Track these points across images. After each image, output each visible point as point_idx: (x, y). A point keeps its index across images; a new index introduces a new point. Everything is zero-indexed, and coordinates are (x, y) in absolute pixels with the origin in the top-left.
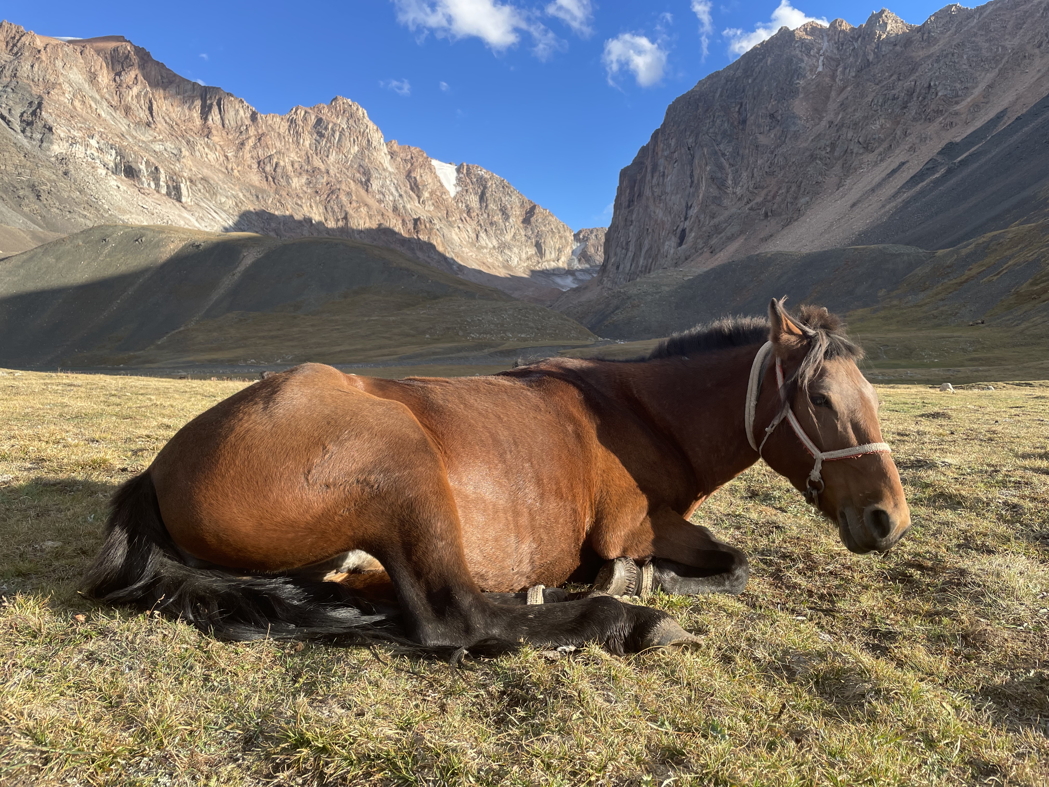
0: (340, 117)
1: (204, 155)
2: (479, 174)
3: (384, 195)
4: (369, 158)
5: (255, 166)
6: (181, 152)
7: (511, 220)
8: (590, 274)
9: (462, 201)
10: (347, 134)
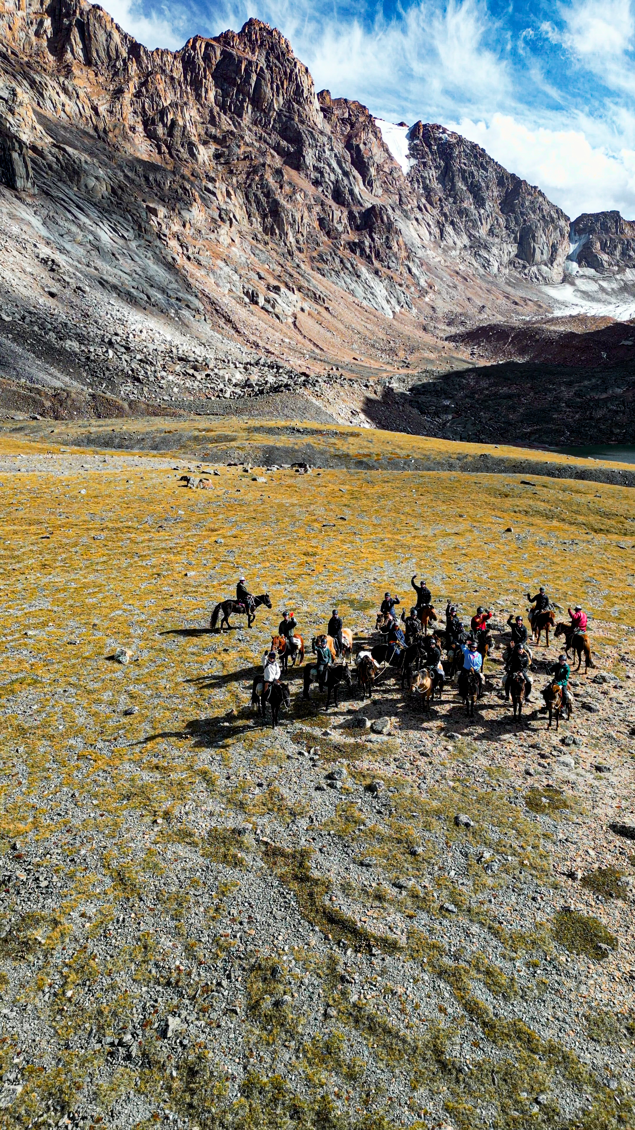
0: (257, 50)
1: (60, 107)
2: (440, 139)
3: (322, 173)
4: (300, 116)
5: (140, 128)
6: (15, 95)
7: (487, 207)
8: (596, 281)
9: (418, 181)
10: (268, 76)
